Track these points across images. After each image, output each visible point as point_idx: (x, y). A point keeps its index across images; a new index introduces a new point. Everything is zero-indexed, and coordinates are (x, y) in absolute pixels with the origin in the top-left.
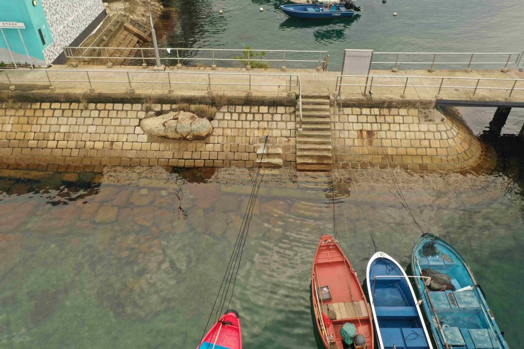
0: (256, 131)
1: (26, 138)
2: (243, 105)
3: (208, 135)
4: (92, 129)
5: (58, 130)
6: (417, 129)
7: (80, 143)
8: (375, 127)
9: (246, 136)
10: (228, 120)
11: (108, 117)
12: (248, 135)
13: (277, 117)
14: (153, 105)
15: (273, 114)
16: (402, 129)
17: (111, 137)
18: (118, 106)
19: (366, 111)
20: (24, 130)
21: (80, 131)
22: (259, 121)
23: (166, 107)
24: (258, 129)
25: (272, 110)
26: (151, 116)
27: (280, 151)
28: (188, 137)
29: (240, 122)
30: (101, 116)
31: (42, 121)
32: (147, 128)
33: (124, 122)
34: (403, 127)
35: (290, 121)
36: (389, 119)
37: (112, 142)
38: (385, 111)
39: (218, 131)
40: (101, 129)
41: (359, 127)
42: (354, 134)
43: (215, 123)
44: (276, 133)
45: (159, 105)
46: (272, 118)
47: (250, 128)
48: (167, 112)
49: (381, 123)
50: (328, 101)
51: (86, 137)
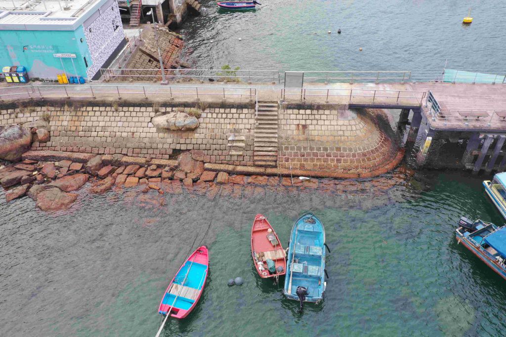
0: (228, 125)
1: (77, 130)
2: (219, 108)
3: (196, 128)
4: (120, 124)
5: (97, 125)
6: (335, 123)
7: (112, 133)
8: (308, 122)
9: (221, 128)
10: (210, 118)
11: (130, 116)
12: (223, 127)
13: (242, 116)
14: (160, 108)
15: (240, 114)
16: (326, 123)
17: (132, 130)
18: (137, 109)
19: (302, 111)
20: (76, 125)
21: (112, 125)
22: (230, 119)
23: (169, 109)
24: (230, 123)
25: (239, 111)
26: (159, 115)
27: (243, 138)
28: (183, 129)
29: (218, 119)
30: (126, 115)
31: (87, 118)
32: (156, 123)
33: (141, 119)
34: (327, 123)
35: (251, 118)
36: (317, 117)
37: (133, 133)
38: (315, 112)
39: (203, 125)
40: (126, 124)
41: (297, 122)
42: (294, 127)
43: (201, 120)
44: (241, 126)
45: (164, 108)
46: (239, 117)
47: (224, 123)
48: (169, 113)
49: (312, 120)
50: (276, 105)
51: (116, 129)
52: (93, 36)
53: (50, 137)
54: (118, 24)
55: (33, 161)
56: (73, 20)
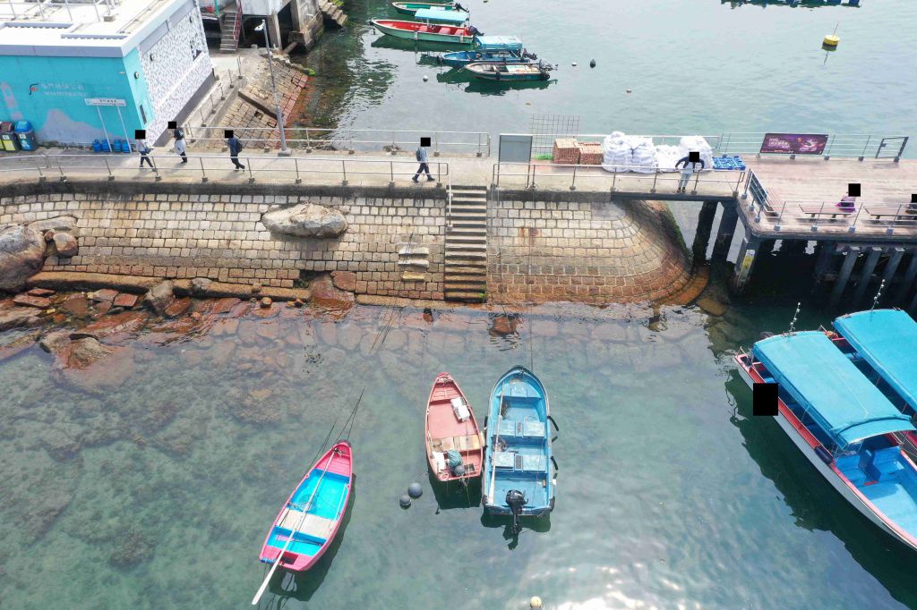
0: (399, 228)
1: (127, 235)
2: (384, 197)
3: (343, 232)
4: (205, 225)
5: (164, 226)
6: (588, 226)
7: (191, 241)
8: (541, 223)
9: (387, 234)
10: (365, 215)
11: (224, 211)
12: (389, 232)
13: (424, 212)
14: (277, 197)
15: (419, 208)
16: (571, 226)
17: (227, 235)
18: (236, 198)
19: (529, 205)
20: (125, 226)
21: (191, 227)
22: (402, 217)
23: (293, 199)
24: (401, 225)
25: (419, 203)
26: (275, 210)
27: (426, 251)
28: (318, 234)
29: (380, 218)
30: (216, 209)
31: (146, 215)
32: (269, 223)
34: (572, 224)
35: (440, 216)
36: (556, 214)
37: (229, 240)
38: (552, 205)
39: (354, 228)
40: (216, 225)
41: (520, 223)
42: (514, 232)
43: (351, 219)
44: (423, 230)
45: (285, 197)
46: (418, 213)
47: (392, 225)
48: (293, 205)
49: (546, 219)
50: (484, 192)
51: (198, 234)
52: (156, 68)
53: (78, 247)
54: (200, 48)
55: (46, 291)
56: (121, 38)
